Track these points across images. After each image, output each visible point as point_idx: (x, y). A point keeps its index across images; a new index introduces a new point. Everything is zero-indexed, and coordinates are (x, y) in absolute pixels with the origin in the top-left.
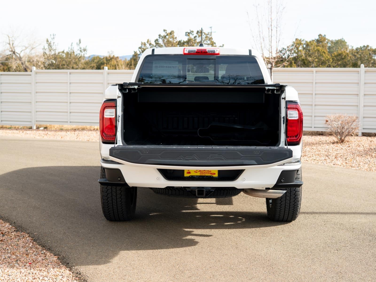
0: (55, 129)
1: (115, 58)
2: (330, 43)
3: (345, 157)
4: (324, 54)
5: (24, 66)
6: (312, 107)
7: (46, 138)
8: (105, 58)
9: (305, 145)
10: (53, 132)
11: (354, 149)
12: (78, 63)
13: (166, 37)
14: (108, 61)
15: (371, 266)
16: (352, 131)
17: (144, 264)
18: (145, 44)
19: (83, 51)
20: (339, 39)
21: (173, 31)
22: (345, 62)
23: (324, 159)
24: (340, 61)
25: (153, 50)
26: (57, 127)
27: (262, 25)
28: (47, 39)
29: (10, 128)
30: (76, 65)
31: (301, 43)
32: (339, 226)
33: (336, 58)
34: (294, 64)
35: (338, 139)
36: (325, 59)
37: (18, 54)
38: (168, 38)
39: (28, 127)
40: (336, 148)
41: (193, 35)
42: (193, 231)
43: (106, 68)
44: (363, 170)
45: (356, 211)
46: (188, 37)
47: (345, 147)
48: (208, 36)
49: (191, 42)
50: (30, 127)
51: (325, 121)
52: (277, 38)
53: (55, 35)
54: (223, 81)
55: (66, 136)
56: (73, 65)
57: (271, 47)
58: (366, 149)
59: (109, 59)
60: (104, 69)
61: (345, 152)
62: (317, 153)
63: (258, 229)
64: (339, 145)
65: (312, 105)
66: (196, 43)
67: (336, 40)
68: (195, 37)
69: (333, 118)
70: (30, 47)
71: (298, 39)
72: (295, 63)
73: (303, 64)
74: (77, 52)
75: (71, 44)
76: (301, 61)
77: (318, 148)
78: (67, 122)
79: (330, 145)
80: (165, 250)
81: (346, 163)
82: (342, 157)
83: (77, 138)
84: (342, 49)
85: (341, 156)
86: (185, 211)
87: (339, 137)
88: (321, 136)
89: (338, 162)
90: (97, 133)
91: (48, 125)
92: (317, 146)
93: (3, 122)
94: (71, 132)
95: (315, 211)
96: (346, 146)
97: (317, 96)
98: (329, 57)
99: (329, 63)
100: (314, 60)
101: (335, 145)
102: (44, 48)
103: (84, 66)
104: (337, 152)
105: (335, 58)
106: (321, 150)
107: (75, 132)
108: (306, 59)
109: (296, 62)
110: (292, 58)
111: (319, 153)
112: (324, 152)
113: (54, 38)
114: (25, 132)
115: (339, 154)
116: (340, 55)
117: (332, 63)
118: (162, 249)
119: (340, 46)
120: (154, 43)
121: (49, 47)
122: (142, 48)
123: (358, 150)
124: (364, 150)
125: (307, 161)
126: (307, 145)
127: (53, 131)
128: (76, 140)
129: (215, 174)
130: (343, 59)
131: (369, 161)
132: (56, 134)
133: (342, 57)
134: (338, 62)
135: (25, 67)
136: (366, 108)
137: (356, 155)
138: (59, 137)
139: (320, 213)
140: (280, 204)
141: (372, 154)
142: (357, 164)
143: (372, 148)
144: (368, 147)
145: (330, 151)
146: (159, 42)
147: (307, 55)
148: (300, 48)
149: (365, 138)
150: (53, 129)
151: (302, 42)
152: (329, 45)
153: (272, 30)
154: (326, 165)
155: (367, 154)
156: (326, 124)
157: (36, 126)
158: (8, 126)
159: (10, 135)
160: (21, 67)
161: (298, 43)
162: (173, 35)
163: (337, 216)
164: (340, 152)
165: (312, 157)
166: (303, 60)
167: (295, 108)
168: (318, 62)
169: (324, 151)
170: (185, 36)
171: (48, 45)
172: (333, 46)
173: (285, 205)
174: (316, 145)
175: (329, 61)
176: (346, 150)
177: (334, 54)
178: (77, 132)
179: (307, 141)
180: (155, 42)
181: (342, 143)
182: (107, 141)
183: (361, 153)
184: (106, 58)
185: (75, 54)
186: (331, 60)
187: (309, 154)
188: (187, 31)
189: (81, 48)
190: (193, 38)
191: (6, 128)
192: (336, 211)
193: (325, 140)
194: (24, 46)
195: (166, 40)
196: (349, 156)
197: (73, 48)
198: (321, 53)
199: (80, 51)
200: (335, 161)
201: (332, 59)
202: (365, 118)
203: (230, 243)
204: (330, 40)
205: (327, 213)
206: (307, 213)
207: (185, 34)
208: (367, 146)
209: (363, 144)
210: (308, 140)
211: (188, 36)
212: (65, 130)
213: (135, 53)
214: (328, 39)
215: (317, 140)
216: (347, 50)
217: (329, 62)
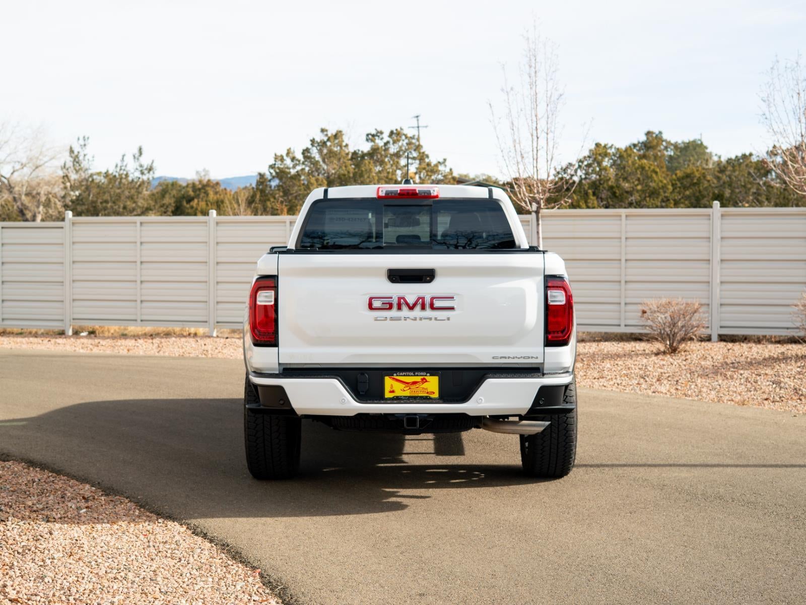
0: (110, 335)
1: (211, 184)
2: (671, 150)
3: (676, 379)
4: (654, 175)
5: (19, 204)
6: (620, 285)
7: (96, 351)
8: (191, 186)
9: (603, 359)
10: (108, 340)
11: (694, 364)
12: (135, 197)
13: (326, 145)
14: (198, 192)
15: (678, 531)
16: (692, 331)
17: (324, 533)
18: (282, 160)
19: (146, 172)
20: (692, 139)
21: (340, 132)
22: (700, 192)
23: (637, 382)
24: (688, 190)
25: (326, 192)
26: (115, 331)
27: (518, 128)
28: (71, 148)
29: (20, 334)
30: (132, 201)
31: (606, 152)
32: (640, 482)
33: (682, 183)
34: (591, 197)
35: (666, 347)
36: (658, 184)
37: (5, 178)
38: (330, 146)
39: (57, 330)
40: (662, 363)
41: (382, 139)
42: (398, 492)
43: (212, 212)
44: (707, 400)
45: (676, 463)
46: (373, 144)
47: (678, 361)
48: (414, 141)
49: (377, 153)
50: (61, 332)
51: (641, 313)
52: (548, 153)
53: (88, 138)
54: (446, 241)
55: (136, 348)
56: (126, 202)
57: (537, 170)
58: (716, 364)
59: (200, 186)
60: (210, 214)
61: (677, 370)
62: (625, 372)
63: (505, 488)
64: (666, 356)
65: (620, 282)
66: (389, 156)
67: (683, 143)
68: (386, 144)
69: (655, 306)
70: (31, 165)
71: (600, 145)
72: (594, 194)
73: (612, 196)
74: (133, 173)
75: (121, 158)
76: (608, 190)
77: (627, 363)
78: (136, 320)
79: (650, 357)
80: (355, 515)
81: (677, 389)
82: (669, 379)
83: (160, 351)
84: (698, 161)
85: (669, 376)
86: (382, 465)
87: (668, 343)
88: (638, 342)
89: (662, 388)
90: (197, 341)
91: (97, 327)
92: (626, 359)
93: (6, 323)
94: (145, 340)
95: (604, 462)
96: (681, 358)
97: (630, 264)
98: (665, 181)
99: (666, 194)
100: (635, 188)
101: (661, 357)
102: (65, 167)
103: (148, 204)
104: (662, 371)
105: (677, 182)
106: (633, 366)
107: (152, 339)
108: (618, 187)
109: (597, 191)
110: (588, 184)
111: (629, 372)
112: (637, 371)
113: (85, 145)
114: (53, 341)
115: (665, 373)
116: (688, 176)
117: (671, 193)
118: (350, 514)
119: (693, 156)
120: (300, 157)
121: (75, 163)
122: (276, 166)
123: (702, 367)
124: (713, 366)
125: (605, 386)
126: (607, 358)
127: (108, 338)
128: (157, 354)
129: (434, 393)
130: (694, 184)
131: (720, 385)
132: (117, 344)
133: (692, 180)
134: (685, 191)
135: (20, 207)
136: (725, 286)
137: (696, 375)
138: (123, 350)
139: (613, 466)
140: (542, 445)
141: (727, 373)
142: (696, 390)
143: (729, 361)
144: (722, 361)
145: (648, 368)
146: (311, 154)
147: (620, 178)
148: (606, 163)
149: (723, 344)
150: (106, 334)
151: (609, 151)
152: (671, 153)
153: (538, 138)
154: (639, 393)
155: (718, 372)
156: (643, 317)
157: (73, 329)
158: (15, 330)
159: (24, 346)
160: (13, 206)
161: (599, 152)
162: (340, 139)
163: (641, 469)
164: (668, 369)
165: (614, 380)
166: (611, 188)
167: (560, 287)
168: (643, 191)
169: (637, 368)
170: (366, 142)
171: (72, 159)
172: (679, 156)
173: (550, 448)
174: (623, 359)
175: (665, 189)
176: (680, 365)
177: (676, 175)
178: (157, 341)
179: (608, 352)
180: (303, 153)
181: (672, 354)
182: (262, 343)
183: (706, 371)
184: (194, 185)
185: (130, 179)
186: (670, 187)
187: (609, 374)
188: (369, 132)
189: (141, 166)
190: (382, 147)
191: (13, 333)
192: (641, 462)
193: (642, 349)
194: (19, 162)
195: (325, 151)
196: (684, 376)
197: (126, 166)
198: (649, 173)
199: (139, 173)
200: (656, 385)
201: (673, 185)
202: (723, 306)
203: (460, 505)
204: (673, 141)
205: (625, 465)
206: (591, 466)
207: (364, 137)
208: (719, 358)
209: (713, 355)
210: (609, 349)
211: (372, 141)
212: (131, 336)
213: (261, 176)
214: (668, 140)
215: (628, 349)
216: (707, 165)
217: (665, 192)
